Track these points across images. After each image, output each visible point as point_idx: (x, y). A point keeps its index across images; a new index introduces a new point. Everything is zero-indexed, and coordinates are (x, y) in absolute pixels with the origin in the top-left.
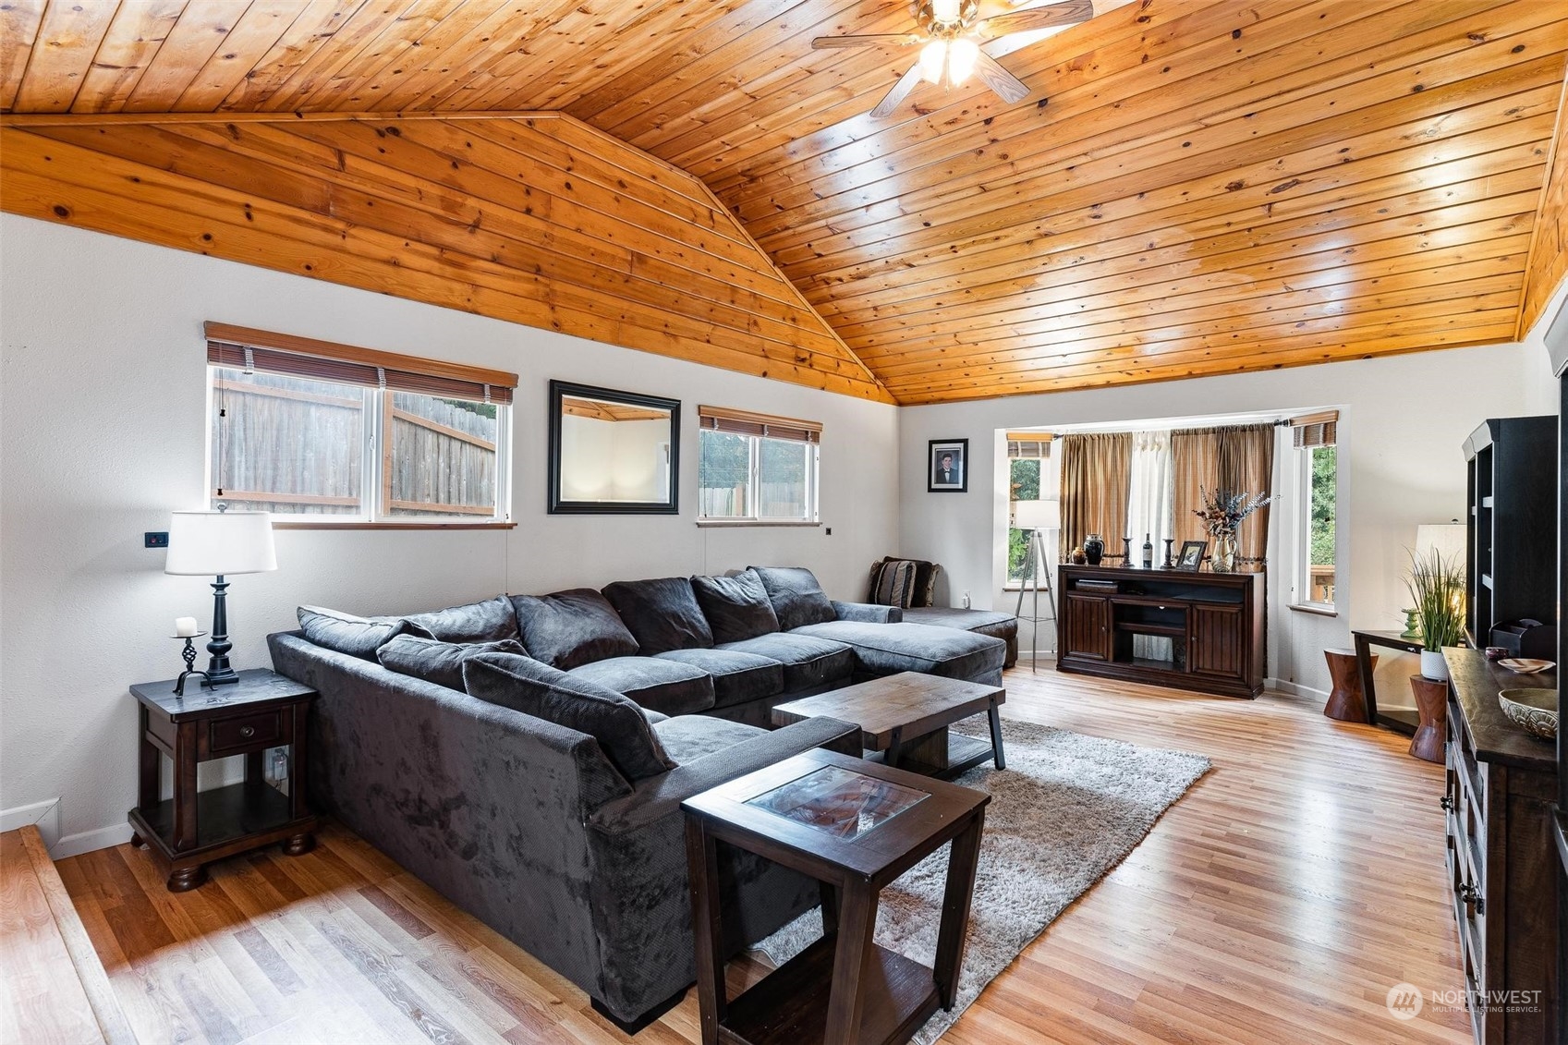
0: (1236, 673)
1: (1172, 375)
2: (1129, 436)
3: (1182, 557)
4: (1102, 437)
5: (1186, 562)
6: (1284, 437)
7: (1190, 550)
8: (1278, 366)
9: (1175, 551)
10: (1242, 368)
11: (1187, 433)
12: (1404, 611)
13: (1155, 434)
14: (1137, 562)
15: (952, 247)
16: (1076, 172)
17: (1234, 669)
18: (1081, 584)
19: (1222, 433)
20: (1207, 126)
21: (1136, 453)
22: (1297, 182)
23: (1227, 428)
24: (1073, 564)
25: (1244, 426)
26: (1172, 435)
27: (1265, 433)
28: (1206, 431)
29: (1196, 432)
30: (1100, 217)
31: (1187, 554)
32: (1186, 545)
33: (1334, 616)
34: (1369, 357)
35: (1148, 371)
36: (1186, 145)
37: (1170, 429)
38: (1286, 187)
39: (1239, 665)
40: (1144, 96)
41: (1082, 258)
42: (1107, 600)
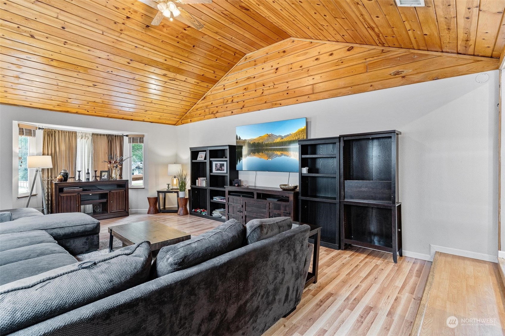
0: (123, 209)
1: (103, 115)
2: (76, 133)
3: (101, 176)
4: (63, 132)
5: (103, 178)
6: (126, 139)
7: (103, 174)
8: (132, 120)
9: (98, 174)
10: (123, 118)
11: (97, 135)
12: (167, 184)
13: (86, 134)
14: (83, 179)
15: (65, 42)
16: (137, 49)
17: (123, 208)
18: (65, 189)
19: (108, 136)
20: (173, 59)
21: (79, 140)
22: (175, 80)
23: (111, 135)
24: (57, 182)
25: (115, 135)
26: (92, 135)
27: (121, 138)
28: (104, 135)
29: (101, 135)
30: (129, 64)
31: (103, 175)
32: (101, 172)
33: (144, 188)
34: (152, 122)
35: (95, 112)
36: (166, 60)
37: (92, 132)
38: (173, 80)
39: (124, 206)
40: (169, 44)
41: (112, 72)
42: (78, 194)
